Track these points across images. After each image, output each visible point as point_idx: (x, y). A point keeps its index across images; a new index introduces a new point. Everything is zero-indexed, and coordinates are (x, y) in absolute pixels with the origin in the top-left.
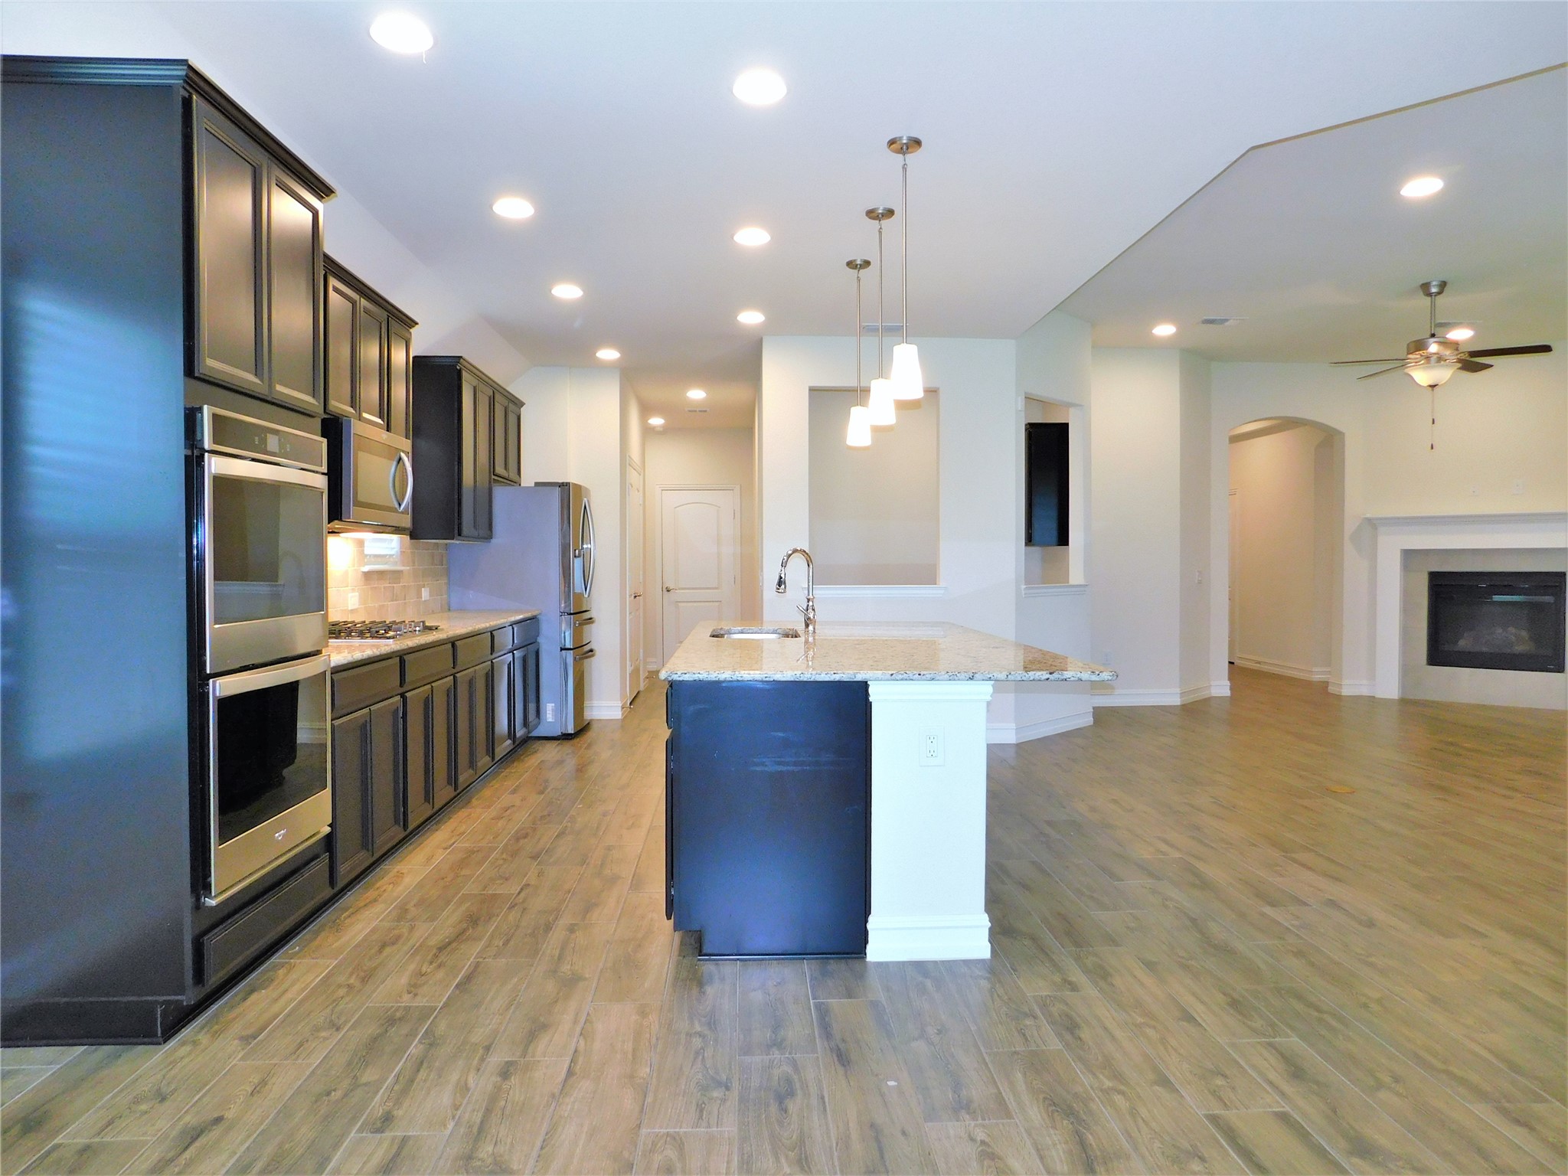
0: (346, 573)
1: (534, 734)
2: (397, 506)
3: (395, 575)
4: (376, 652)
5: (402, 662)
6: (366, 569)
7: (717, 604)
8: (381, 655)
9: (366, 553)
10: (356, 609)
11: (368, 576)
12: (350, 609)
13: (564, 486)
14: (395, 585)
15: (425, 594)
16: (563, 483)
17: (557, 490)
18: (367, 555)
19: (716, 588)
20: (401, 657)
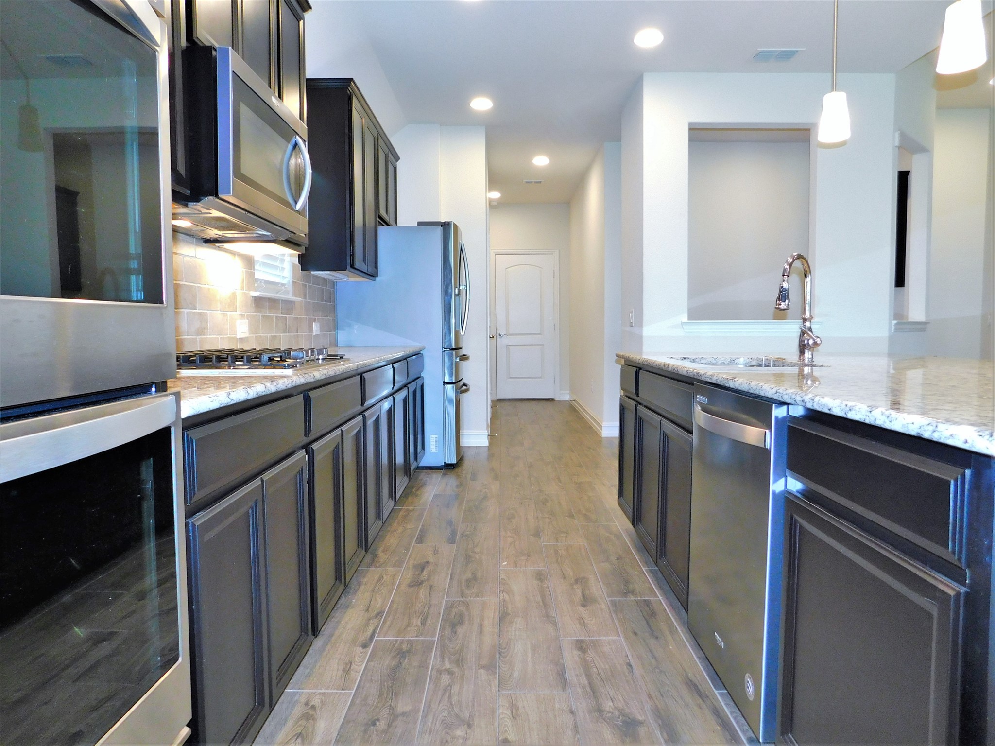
0: (234, 296)
1: (422, 464)
2: (291, 201)
3: (288, 306)
4: (272, 388)
5: (307, 401)
6: (256, 294)
7: (541, 346)
8: (277, 392)
9: (257, 276)
10: (247, 338)
11: (258, 302)
12: (238, 337)
13: (445, 226)
14: (287, 316)
15: (316, 328)
16: (445, 222)
17: (439, 230)
18: (257, 280)
19: (539, 334)
20: (305, 392)
